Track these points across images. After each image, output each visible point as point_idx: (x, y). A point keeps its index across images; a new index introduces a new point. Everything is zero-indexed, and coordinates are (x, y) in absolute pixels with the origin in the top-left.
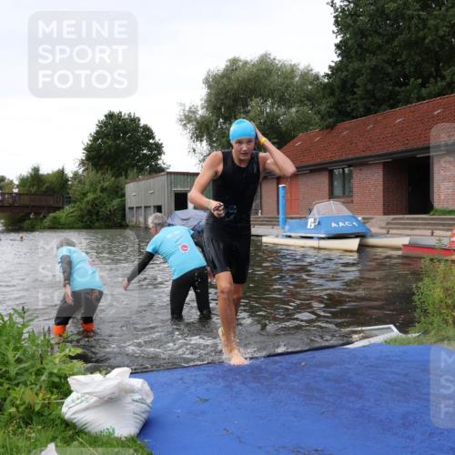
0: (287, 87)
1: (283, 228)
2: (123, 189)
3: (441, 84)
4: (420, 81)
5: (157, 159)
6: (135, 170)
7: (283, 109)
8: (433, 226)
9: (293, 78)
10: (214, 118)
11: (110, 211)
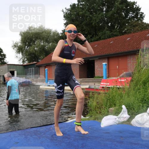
0: (48, 37)
3: (97, 37)
4: (91, 36)
5: (4, 60)
7: (47, 44)
8: (95, 82)
10: (24, 46)
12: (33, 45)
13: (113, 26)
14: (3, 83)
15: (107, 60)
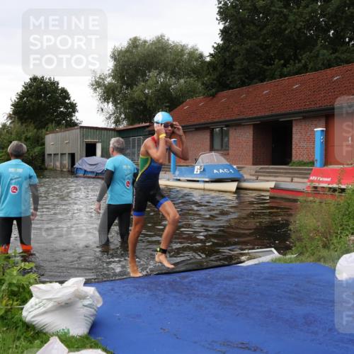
0: (178, 62)
1: (174, 174)
2: (43, 139)
3: (298, 65)
4: (282, 62)
5: (72, 116)
6: (54, 125)
7: (174, 80)
8: (293, 175)
9: (182, 55)
10: (119, 85)
11: (32, 156)
12: (142, 84)
13: (339, 38)
14: (69, 171)
15: (323, 122)
